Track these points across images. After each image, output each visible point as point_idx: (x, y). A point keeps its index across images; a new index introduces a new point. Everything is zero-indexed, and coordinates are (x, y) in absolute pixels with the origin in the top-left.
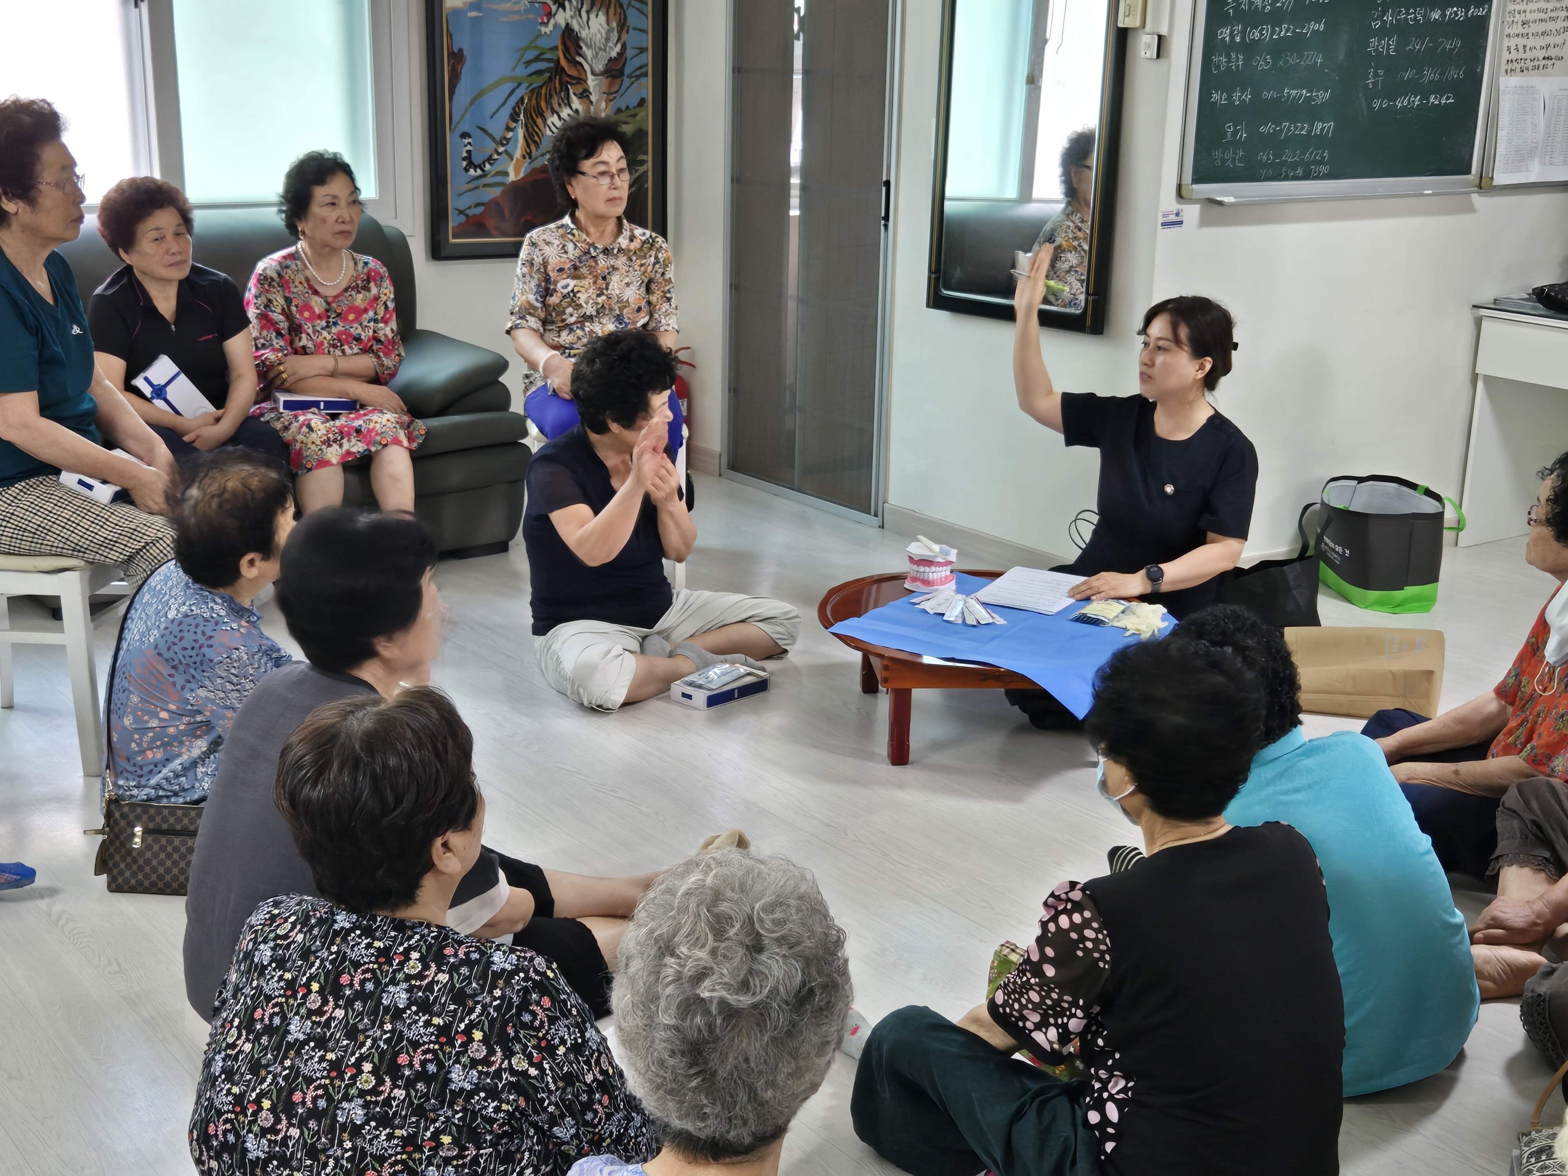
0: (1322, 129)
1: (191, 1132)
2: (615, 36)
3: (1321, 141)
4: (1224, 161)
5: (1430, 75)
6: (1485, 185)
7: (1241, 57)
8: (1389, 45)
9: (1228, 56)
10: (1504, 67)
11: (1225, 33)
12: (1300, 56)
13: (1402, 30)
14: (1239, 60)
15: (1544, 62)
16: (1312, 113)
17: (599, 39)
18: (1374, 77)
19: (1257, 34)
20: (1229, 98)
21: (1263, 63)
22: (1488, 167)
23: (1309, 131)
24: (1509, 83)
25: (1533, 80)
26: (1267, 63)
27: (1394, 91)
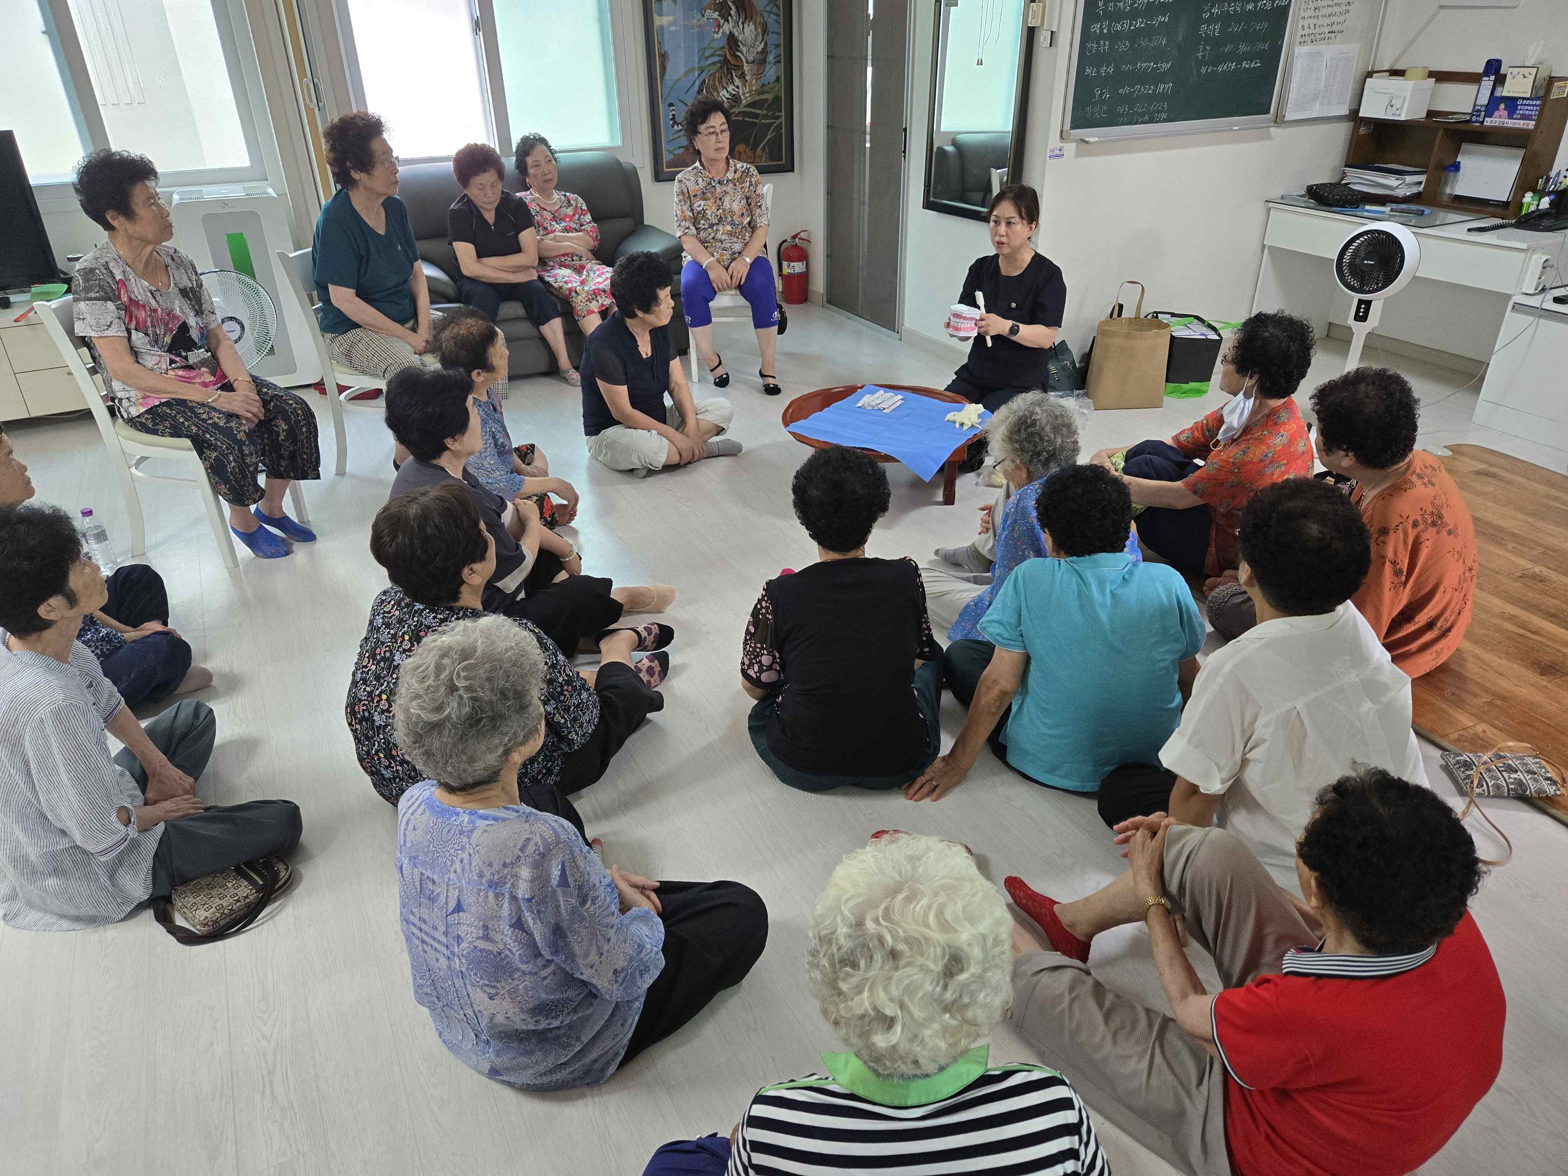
0: (1164, 88)
1: (346, 708)
2: (760, 38)
3: (1163, 97)
4: (1093, 113)
5: (1243, 48)
6: (1279, 121)
7: (1107, 43)
8: (1215, 29)
9: (1098, 43)
10: (1298, 39)
11: (1096, 28)
12: (1151, 41)
13: (1225, 19)
14: (1105, 45)
15: (1328, 35)
16: (1157, 78)
17: (750, 41)
18: (1203, 51)
19: (1119, 26)
20: (1098, 72)
21: (1123, 46)
22: (1282, 107)
23: (1154, 91)
24: (1301, 51)
25: (1321, 47)
26: (1126, 47)
27: (1216, 61)
